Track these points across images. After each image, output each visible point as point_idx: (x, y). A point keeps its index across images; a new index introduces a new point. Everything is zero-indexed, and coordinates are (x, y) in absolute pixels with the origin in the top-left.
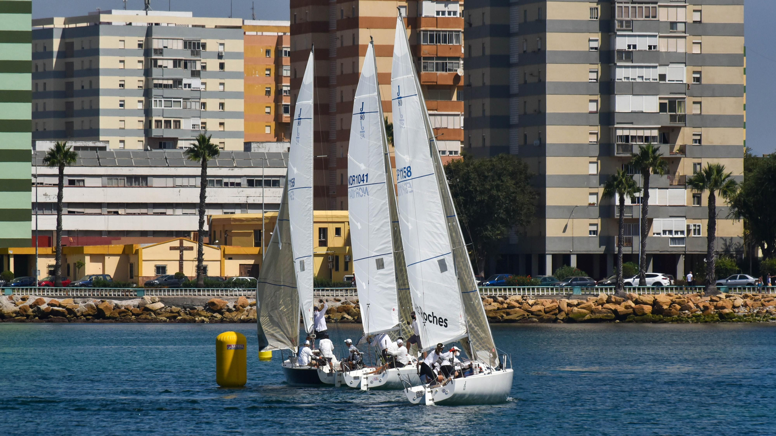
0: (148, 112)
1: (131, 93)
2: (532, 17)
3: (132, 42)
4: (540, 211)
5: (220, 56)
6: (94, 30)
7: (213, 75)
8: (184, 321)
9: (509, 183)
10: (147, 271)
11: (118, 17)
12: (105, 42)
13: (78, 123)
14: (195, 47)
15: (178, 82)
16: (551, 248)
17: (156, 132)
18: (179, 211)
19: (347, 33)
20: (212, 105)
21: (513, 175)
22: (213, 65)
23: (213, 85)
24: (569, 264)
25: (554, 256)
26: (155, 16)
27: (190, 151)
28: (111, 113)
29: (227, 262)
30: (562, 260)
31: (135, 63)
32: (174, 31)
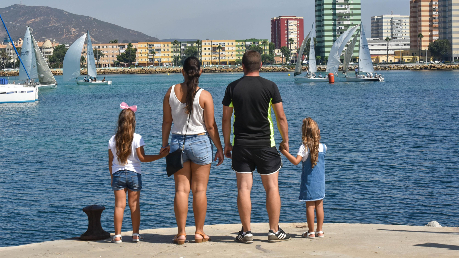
0: (392, 33)
1: (389, 29)
2: (450, 14)
3: (389, 20)
4: (451, 49)
5: (405, 22)
6: (382, 18)
7: (404, 26)
8: (384, 70)
9: (445, 44)
10: (381, 61)
11: (387, 16)
12: (384, 20)
13: (379, 35)
14: (400, 21)
15: (397, 27)
16: (454, 56)
17: (393, 36)
18: (391, 50)
19: (420, 18)
20: (404, 31)
21: (446, 43)
22: (404, 24)
23: (404, 28)
24: (457, 59)
25: (454, 57)
26: (393, 15)
27: (385, 40)
28: (385, 33)
29: (395, 59)
30: (455, 58)
31: (389, 24)
32: (396, 18)
